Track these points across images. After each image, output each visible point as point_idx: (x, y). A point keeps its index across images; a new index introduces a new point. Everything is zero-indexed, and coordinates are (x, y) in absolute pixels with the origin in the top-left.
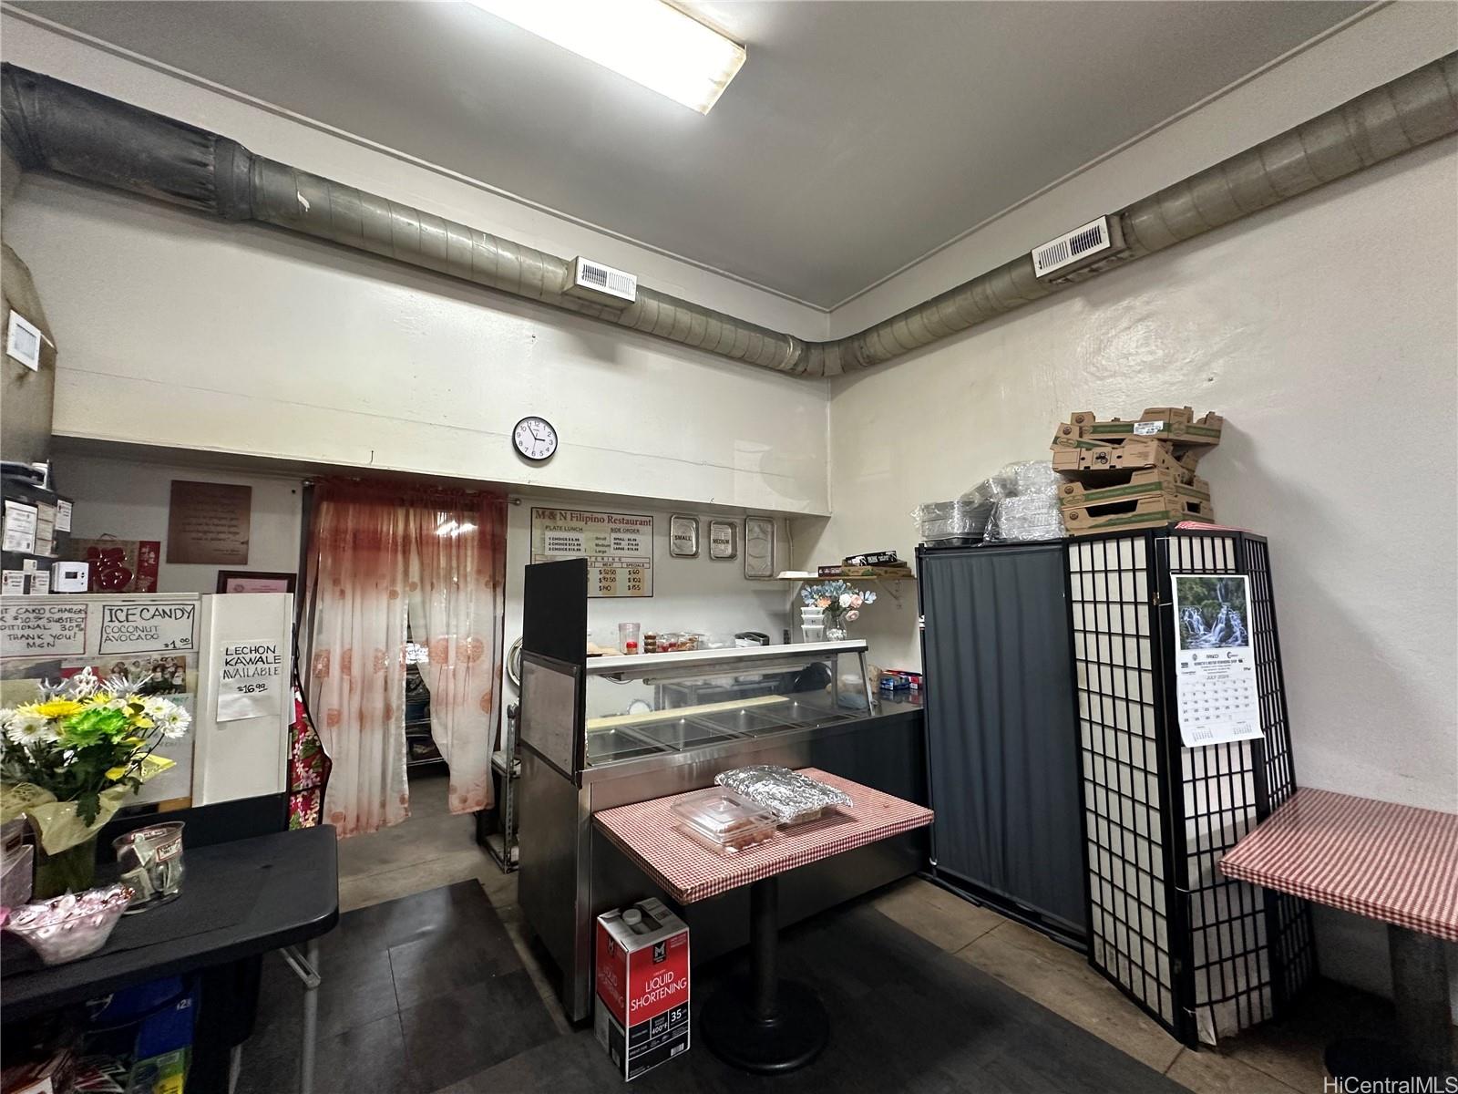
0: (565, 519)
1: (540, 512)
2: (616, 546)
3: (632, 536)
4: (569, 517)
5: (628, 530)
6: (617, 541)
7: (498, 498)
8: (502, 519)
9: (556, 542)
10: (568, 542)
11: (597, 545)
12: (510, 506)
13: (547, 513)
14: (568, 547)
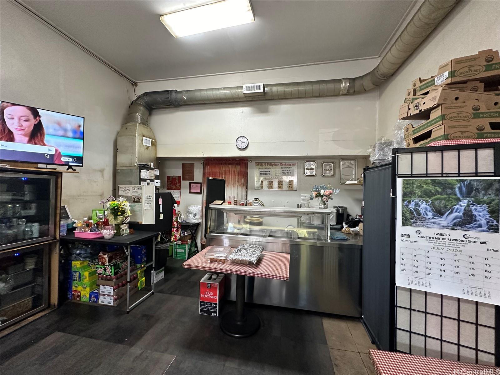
0: (265, 165)
1: (258, 164)
2: (283, 173)
3: (289, 170)
4: (267, 164)
5: (287, 168)
6: (283, 171)
7: (244, 161)
8: (246, 167)
9: (263, 172)
10: (266, 172)
11: (276, 173)
12: (249, 163)
13: (260, 164)
14: (266, 174)
